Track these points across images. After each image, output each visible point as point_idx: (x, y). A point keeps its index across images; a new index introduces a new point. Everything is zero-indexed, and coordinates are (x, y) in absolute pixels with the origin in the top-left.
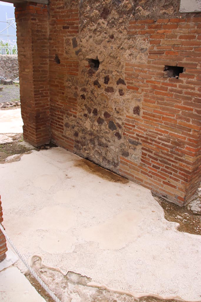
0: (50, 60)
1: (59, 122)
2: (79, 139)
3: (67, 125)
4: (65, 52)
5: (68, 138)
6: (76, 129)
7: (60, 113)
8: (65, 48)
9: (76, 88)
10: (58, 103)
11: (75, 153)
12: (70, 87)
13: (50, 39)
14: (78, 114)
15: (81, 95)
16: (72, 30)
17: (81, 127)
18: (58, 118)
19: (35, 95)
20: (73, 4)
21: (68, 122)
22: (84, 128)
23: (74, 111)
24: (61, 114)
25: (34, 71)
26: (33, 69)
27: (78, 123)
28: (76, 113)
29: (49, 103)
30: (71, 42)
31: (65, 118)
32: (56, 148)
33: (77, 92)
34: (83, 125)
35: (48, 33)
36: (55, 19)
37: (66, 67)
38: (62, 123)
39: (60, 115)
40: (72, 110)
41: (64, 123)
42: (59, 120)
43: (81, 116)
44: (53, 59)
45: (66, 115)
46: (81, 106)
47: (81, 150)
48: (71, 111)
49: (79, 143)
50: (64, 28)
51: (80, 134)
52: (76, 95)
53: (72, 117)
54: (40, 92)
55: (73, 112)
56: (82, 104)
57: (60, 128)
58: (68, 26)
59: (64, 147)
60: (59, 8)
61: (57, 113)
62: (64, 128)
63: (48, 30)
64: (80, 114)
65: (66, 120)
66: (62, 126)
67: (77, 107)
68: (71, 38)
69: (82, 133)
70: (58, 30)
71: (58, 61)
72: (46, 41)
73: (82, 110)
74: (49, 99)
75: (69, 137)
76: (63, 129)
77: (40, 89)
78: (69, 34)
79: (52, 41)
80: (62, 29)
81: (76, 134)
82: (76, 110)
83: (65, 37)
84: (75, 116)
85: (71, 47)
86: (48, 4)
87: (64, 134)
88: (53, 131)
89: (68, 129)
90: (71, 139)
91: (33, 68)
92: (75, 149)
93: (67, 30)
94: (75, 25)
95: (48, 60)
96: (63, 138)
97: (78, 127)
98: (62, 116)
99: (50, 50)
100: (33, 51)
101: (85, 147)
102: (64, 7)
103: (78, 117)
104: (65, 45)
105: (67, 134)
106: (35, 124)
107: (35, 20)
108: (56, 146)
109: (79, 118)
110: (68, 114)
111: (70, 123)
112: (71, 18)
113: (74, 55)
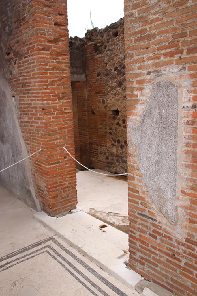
0: (88, 113)
1: (96, 152)
2: (109, 161)
3: (101, 153)
4: (97, 107)
5: (102, 162)
6: (107, 154)
7: (95, 146)
8: (98, 105)
9: (106, 128)
10: (94, 139)
11: (107, 171)
12: (101, 128)
13: (88, 100)
14: (108, 145)
15: (109, 132)
16: (101, 94)
17: (110, 152)
18: (95, 149)
19: (79, 135)
20: (101, 80)
21: (101, 150)
22: (112, 153)
23: (105, 143)
24: (97, 146)
25: (79, 120)
26: (78, 119)
27: (108, 150)
28: (106, 144)
29: (88, 140)
30: (101, 101)
31: (100, 149)
32: (94, 169)
33: (106, 131)
34: (112, 151)
35: (87, 97)
36: (90, 89)
37: (98, 116)
38: (98, 152)
39: (96, 147)
40: (104, 143)
41: (99, 152)
42: (95, 150)
43: (110, 145)
44: (90, 112)
45: (100, 146)
46: (109, 139)
47: (111, 168)
48: (103, 143)
49: (109, 163)
50: (96, 93)
51: (110, 157)
52: (106, 132)
53: (104, 147)
54: (83, 133)
55: (104, 144)
56: (110, 138)
57: (97, 156)
58: (99, 92)
59: (100, 168)
60: (93, 83)
61: (94, 146)
62: (99, 155)
63: (86, 95)
64: (109, 144)
65: (100, 150)
66: (97, 154)
67: (107, 140)
68: (101, 99)
69: (111, 156)
70: (93, 95)
71: (94, 113)
72: (85, 101)
73: (110, 142)
74: (88, 138)
75: (103, 160)
76: (98, 156)
77: (83, 131)
78: (99, 97)
79: (89, 102)
80: (95, 94)
81: (107, 158)
82: (106, 142)
83: (97, 98)
84: (106, 146)
85: (101, 104)
86: (86, 81)
87: (99, 159)
88: (92, 158)
89: (101, 155)
90: (104, 162)
91: (78, 118)
92: (107, 168)
93: (98, 95)
94: (103, 92)
95: (87, 113)
96: (98, 162)
97: (108, 153)
98: (97, 147)
99: (88, 107)
100: (78, 108)
101: (113, 165)
102: (96, 82)
103: (108, 146)
104: (97, 103)
105: (101, 159)
106: (79, 154)
107: (79, 90)
108: (94, 168)
109: (109, 147)
110: (101, 145)
111: (103, 151)
112: (100, 88)
113: (103, 109)
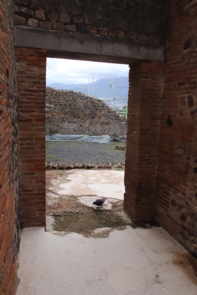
0: (161, 122)
1: (165, 197)
2: (186, 224)
3: (173, 203)
4: (178, 112)
5: (173, 220)
6: (184, 210)
7: (166, 186)
8: (179, 109)
9: (188, 158)
10: (166, 174)
11: (179, 242)
12: (180, 156)
13: (164, 98)
14: (188, 192)
15: (193, 167)
16: (188, 86)
17: (191, 209)
18: (165, 192)
19: (139, 161)
20: (191, 56)
21: (175, 199)
22: (194, 212)
23: (184, 187)
24: (168, 188)
25: (141, 134)
26: (140, 131)
27: (186, 203)
28: (186, 190)
29: (156, 172)
30: (187, 100)
31: (172, 194)
32: (158, 228)
33: (189, 163)
34: (193, 208)
35: (162, 92)
36: (170, 75)
37: (178, 131)
38: (168, 199)
39: (166, 188)
40: (181, 186)
41: (171, 200)
42: (165, 194)
43: (192, 195)
44: (164, 121)
45: (173, 190)
46: (192, 183)
47: (187, 241)
48: (179, 186)
49: (185, 230)
50: (180, 84)
51: (188, 219)
52: (188, 166)
53: (180, 194)
54: (146, 158)
55: (181, 188)
56: (194, 180)
57: (166, 205)
58: (184, 81)
59: (167, 230)
60: (176, 63)
61: (164, 185)
62: (170, 205)
63: (162, 88)
64: (190, 192)
65: (172, 196)
66: (167, 202)
67: (187, 182)
68: (187, 95)
69: (191, 218)
70: (172, 87)
71: (170, 124)
72: (158, 100)
73: (193, 187)
74: (156, 167)
75: (175, 218)
76: (168, 207)
77: (146, 155)
78: (184, 91)
79: (165, 101)
80: (177, 86)
81: (183, 218)
82: (186, 186)
83: (180, 95)
84: (184, 194)
85: (186, 107)
86: (164, 61)
87: (169, 213)
88: (157, 206)
89: (174, 208)
90: (176, 222)
91: (141, 129)
92: (180, 237)
93: (182, 87)
94: (192, 80)
95: (159, 122)
96: (167, 217)
97: (186, 209)
98: (169, 190)
99: (162, 111)
100: (141, 110)
101: (192, 238)
102: (180, 61)
103: (187, 195)
104: (179, 104)
105: (172, 214)
106: (136, 195)
107: (147, 78)
108: (158, 225)
109: (189, 197)
110: (176, 189)
111: (177, 201)
112: (188, 72)
113: (188, 117)
